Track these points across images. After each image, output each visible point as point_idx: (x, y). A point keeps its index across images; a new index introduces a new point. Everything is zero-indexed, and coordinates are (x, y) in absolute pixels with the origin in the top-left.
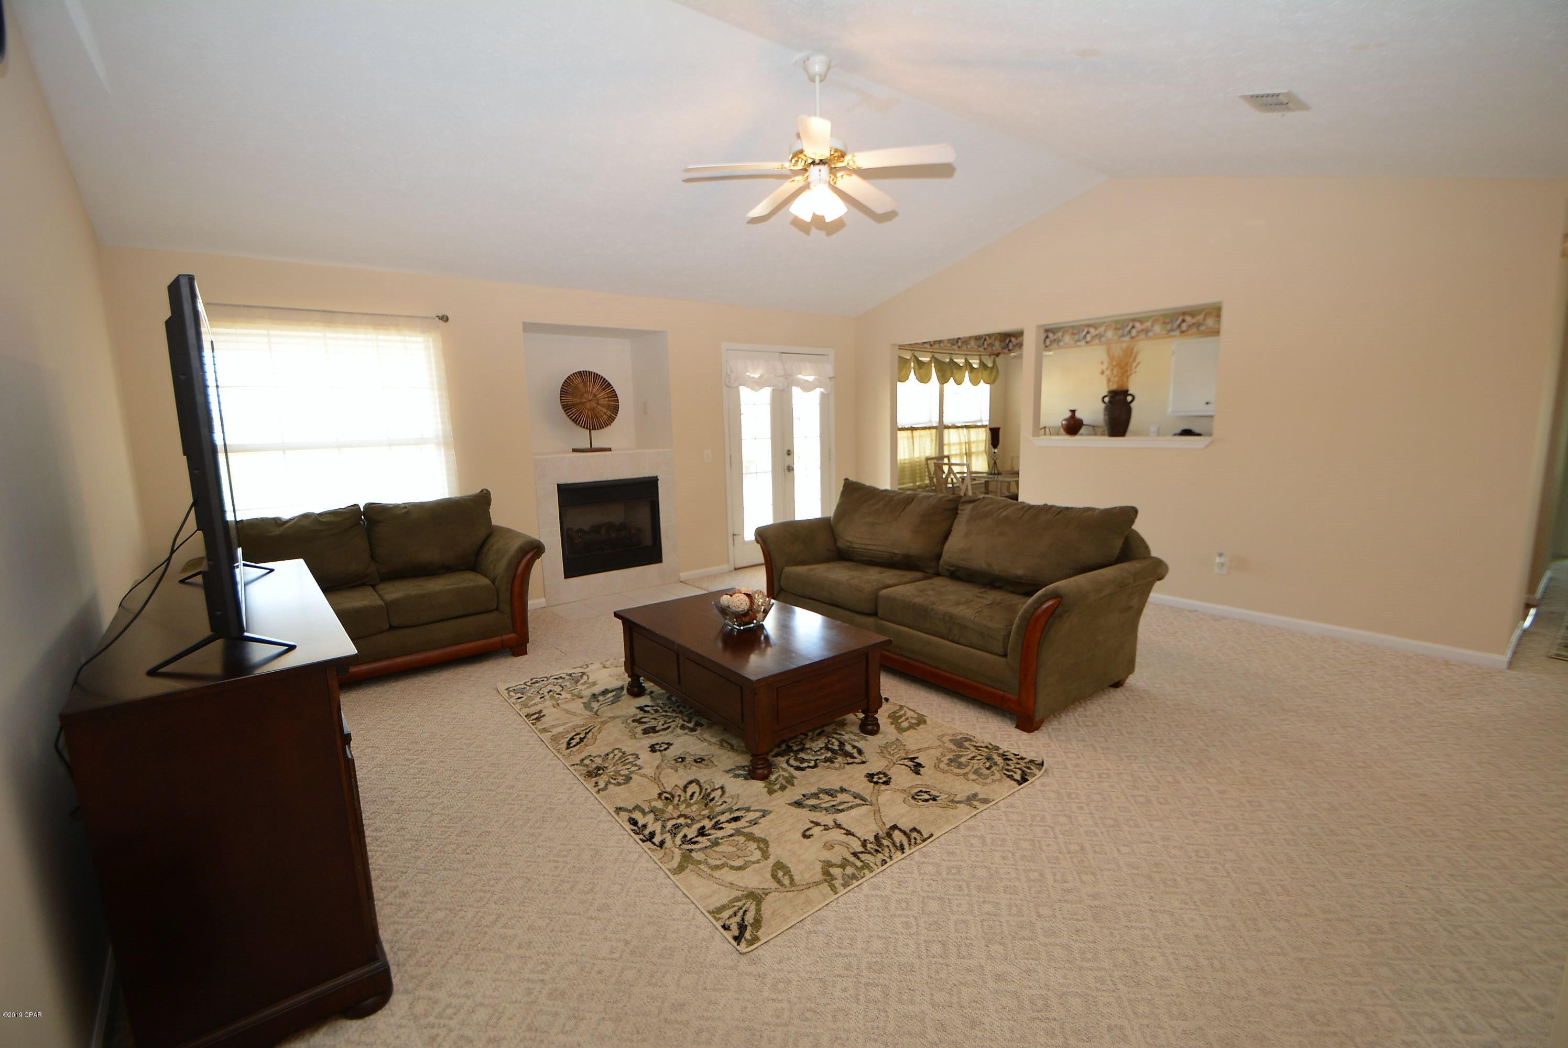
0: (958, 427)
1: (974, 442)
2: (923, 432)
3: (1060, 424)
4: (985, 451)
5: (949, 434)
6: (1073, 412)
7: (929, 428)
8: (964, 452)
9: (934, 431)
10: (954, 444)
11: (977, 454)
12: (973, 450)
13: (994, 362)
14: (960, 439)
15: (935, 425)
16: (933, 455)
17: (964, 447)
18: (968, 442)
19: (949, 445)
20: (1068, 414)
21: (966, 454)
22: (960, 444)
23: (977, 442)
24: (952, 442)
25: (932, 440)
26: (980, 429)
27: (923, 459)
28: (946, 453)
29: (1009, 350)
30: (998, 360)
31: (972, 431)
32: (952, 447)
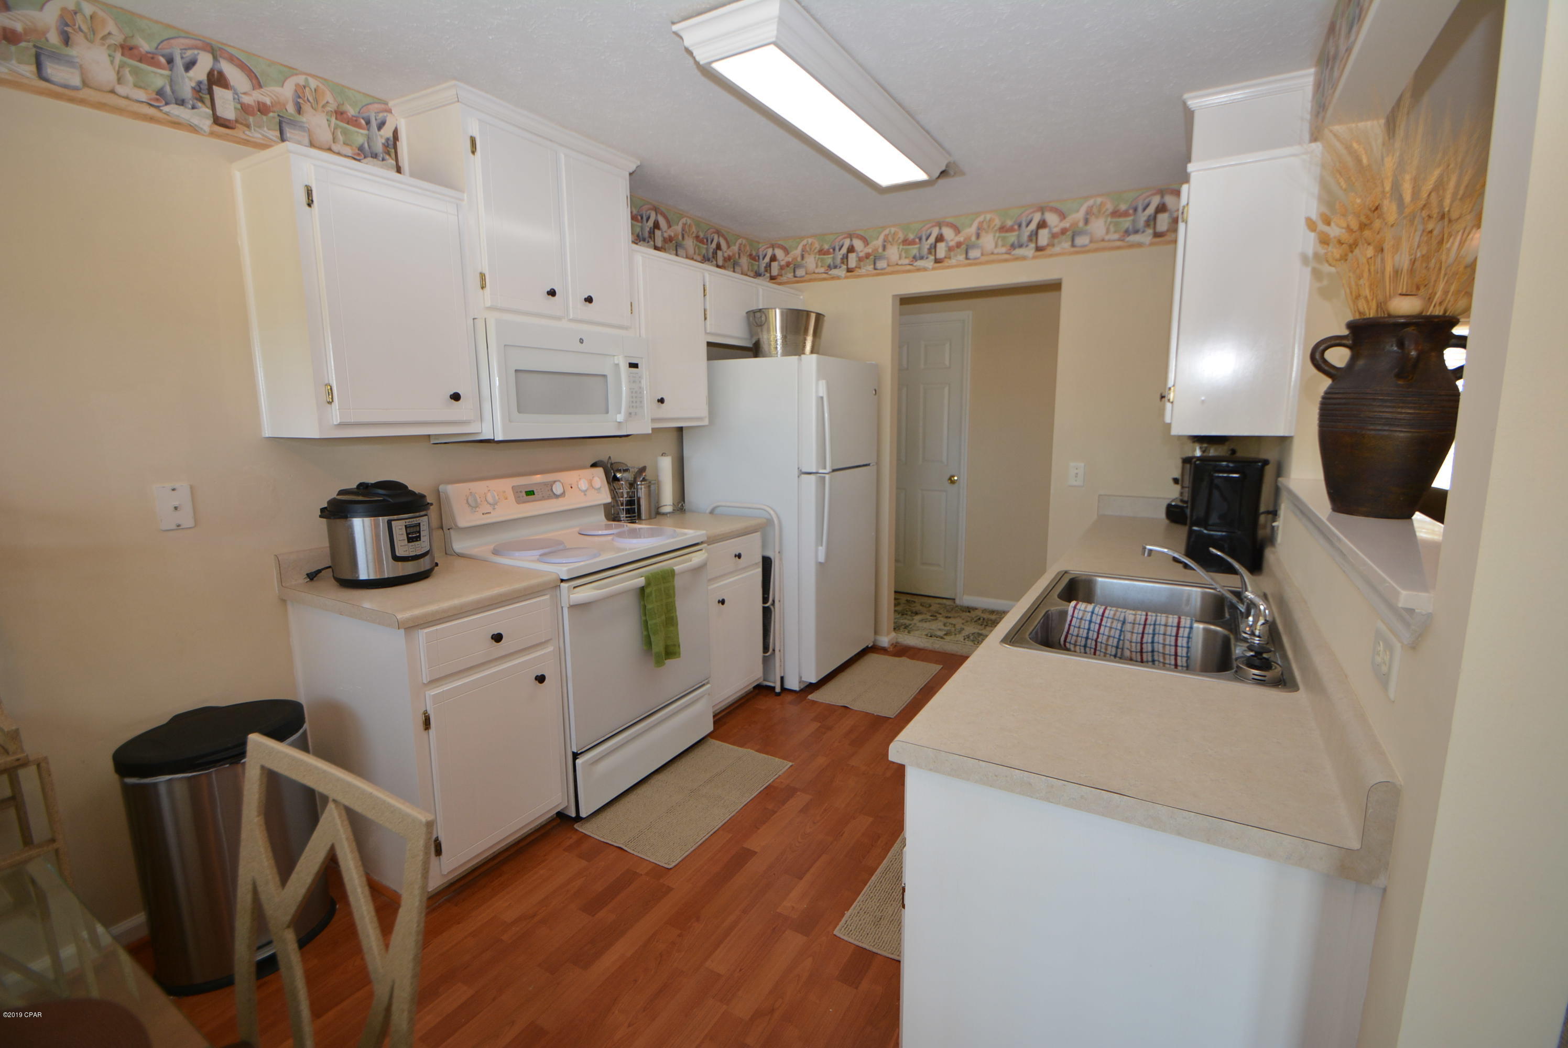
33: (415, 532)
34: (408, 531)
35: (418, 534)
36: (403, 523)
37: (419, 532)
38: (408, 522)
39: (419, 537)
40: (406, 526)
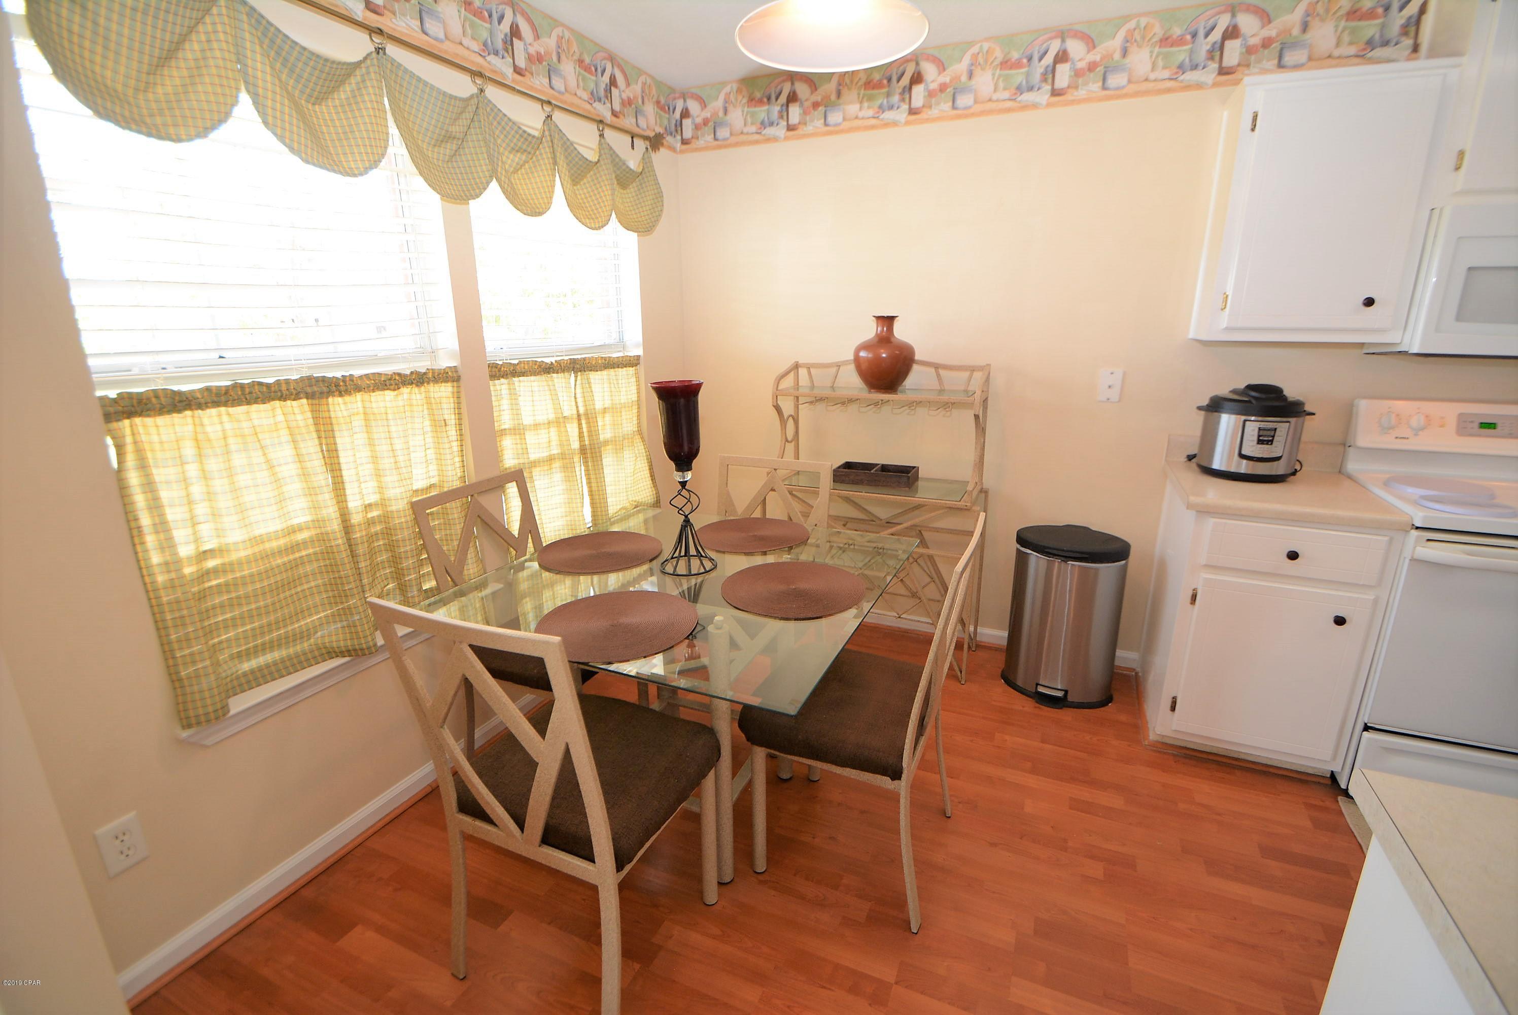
0: (548, 369)
1: (605, 410)
2: (384, 400)
3: (851, 356)
4: (640, 432)
5: (513, 395)
6: (888, 321)
7: (419, 379)
8: (576, 445)
9: (444, 391)
10: (536, 426)
11: (618, 444)
12: (605, 434)
13: (646, 161)
14: (558, 407)
15: (445, 362)
16: (453, 481)
17: (572, 430)
18: (586, 414)
19: (519, 431)
20: (870, 331)
21: (583, 450)
22: (560, 421)
23: (612, 410)
24: (527, 420)
25: (439, 425)
26: (622, 372)
27: (399, 504)
28: (510, 461)
29: (684, 142)
30: (660, 157)
31: (597, 378)
32: (530, 437)
33: (1268, 436)
34: (1261, 434)
35: (1271, 439)
36: (1258, 425)
37: (1273, 437)
38: (1263, 425)
39: (1272, 441)
40: (1260, 429)
